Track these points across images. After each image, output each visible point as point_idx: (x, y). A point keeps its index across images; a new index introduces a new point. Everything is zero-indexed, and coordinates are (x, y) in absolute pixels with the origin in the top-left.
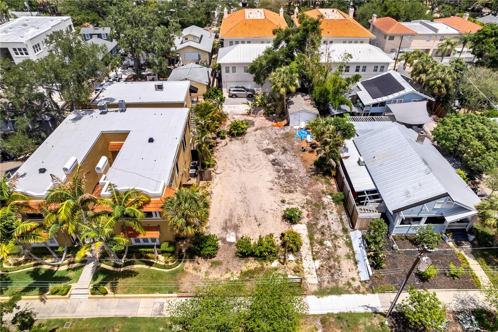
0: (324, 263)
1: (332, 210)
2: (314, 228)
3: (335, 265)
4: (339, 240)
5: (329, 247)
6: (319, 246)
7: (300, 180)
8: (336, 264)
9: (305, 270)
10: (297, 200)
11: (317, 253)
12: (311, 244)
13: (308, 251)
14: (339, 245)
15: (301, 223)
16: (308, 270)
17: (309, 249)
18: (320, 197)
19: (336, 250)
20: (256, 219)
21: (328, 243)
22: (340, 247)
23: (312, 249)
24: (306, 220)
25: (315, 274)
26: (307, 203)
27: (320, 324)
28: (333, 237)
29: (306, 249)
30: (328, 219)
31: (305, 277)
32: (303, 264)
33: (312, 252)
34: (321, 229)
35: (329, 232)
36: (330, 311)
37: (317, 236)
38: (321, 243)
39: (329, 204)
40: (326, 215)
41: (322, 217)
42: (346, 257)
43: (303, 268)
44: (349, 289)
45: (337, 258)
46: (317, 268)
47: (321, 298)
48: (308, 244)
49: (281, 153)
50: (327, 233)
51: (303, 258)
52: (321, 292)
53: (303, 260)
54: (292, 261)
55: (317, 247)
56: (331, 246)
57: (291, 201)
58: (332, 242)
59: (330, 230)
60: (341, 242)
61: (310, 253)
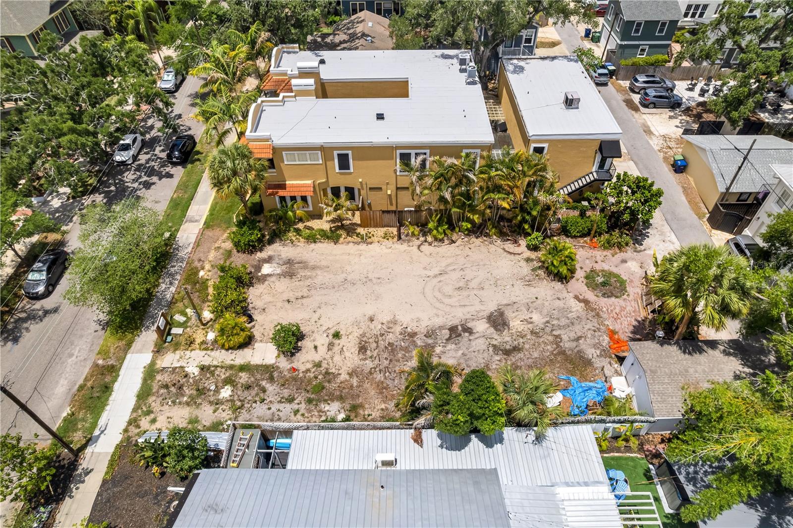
0: (191, 380)
1: (303, 415)
2: (262, 375)
3: (183, 395)
4: (230, 412)
5: (217, 391)
6: (223, 377)
7: (397, 369)
8: (185, 399)
9: (188, 352)
10: (337, 358)
11: (212, 373)
12: (231, 367)
13: (220, 360)
14: (220, 410)
15: (278, 356)
16: (187, 357)
17: (222, 362)
18: (341, 398)
19: (211, 403)
20: (303, 297)
21: (226, 392)
22: (215, 411)
23: (222, 367)
24: (284, 364)
25: (178, 365)
26: (327, 373)
27: (110, 363)
28: (239, 404)
29: (225, 357)
30: (280, 402)
31: (177, 352)
32: (198, 351)
33: (217, 367)
34: (258, 385)
35: (250, 398)
36: (120, 379)
37: (244, 377)
38: (228, 381)
39: (320, 411)
40: (291, 400)
41: (286, 393)
42: (194, 416)
43: (191, 351)
44: (140, 411)
45: (196, 403)
46: (186, 369)
47: (143, 370)
48: (232, 362)
49: (495, 342)
50: (249, 395)
51: (209, 352)
52: (151, 372)
53: (205, 352)
54: (206, 336)
55: (221, 374)
56: (221, 397)
57: (336, 349)
58: (228, 401)
59: (255, 402)
60: (225, 414)
61: (215, 363)
